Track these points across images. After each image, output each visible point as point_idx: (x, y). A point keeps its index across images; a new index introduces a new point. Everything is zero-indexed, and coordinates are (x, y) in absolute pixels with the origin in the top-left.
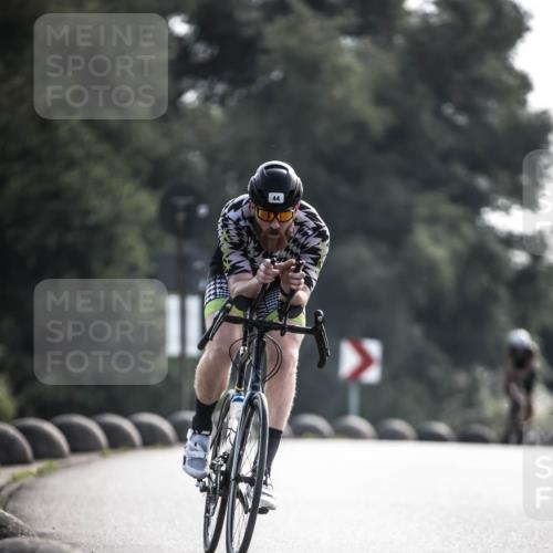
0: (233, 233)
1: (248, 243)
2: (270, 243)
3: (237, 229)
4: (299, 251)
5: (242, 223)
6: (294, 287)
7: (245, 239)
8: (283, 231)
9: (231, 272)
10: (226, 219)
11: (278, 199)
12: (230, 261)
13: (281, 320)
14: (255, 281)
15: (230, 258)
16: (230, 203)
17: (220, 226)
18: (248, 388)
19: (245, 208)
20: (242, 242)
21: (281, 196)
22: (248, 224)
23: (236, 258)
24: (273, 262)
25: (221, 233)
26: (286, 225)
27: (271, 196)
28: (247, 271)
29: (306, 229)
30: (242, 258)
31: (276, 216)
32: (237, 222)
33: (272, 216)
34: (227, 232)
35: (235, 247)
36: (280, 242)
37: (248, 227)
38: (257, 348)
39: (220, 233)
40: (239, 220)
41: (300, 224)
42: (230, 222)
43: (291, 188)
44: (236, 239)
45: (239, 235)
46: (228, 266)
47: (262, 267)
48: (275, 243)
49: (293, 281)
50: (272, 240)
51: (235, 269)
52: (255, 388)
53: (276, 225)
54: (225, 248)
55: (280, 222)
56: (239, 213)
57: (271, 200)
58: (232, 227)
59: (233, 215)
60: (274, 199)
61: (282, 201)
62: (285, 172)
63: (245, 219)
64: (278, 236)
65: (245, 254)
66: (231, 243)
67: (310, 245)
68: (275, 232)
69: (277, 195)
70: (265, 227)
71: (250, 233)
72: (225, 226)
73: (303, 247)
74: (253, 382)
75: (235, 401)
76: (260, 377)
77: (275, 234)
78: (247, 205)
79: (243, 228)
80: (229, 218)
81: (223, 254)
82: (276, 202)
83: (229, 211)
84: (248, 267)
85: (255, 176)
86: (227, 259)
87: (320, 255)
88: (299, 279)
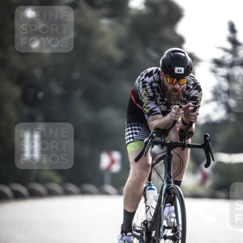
0: (150, 91)
1: (158, 96)
2: (172, 97)
3: (151, 88)
4: (185, 99)
7: (157, 94)
8: (180, 90)
9: (149, 114)
10: (144, 83)
11: (181, 71)
12: (148, 108)
13: (180, 141)
15: (149, 106)
18: (165, 183)
19: (155, 75)
20: (155, 95)
21: (183, 69)
22: (157, 85)
23: (152, 105)
24: (181, 107)
25: (143, 91)
26: (183, 86)
27: (177, 69)
28: (159, 113)
29: (189, 85)
30: (156, 106)
31: (178, 81)
32: (151, 84)
33: (175, 81)
34: (146, 90)
35: (152, 99)
36: (178, 96)
37: (157, 87)
39: (141, 91)
42: (147, 84)
43: (188, 65)
44: (151, 94)
45: (153, 91)
46: (147, 111)
48: (175, 97)
49: (192, 118)
50: (174, 95)
51: (152, 112)
52: (169, 182)
53: (177, 86)
54: (145, 100)
56: (151, 78)
57: (176, 72)
58: (148, 87)
59: (149, 80)
60: (178, 71)
61: (183, 72)
62: (183, 55)
63: (155, 82)
64: (177, 93)
65: (156, 104)
66: (148, 97)
67: (191, 95)
68: (176, 90)
69: (180, 68)
70: (170, 87)
72: (144, 87)
74: (168, 179)
75: (149, 189)
76: (172, 175)
77: (176, 92)
78: (157, 74)
79: (155, 87)
80: (146, 82)
81: (143, 103)
82: (180, 73)
83: (145, 77)
84: (159, 111)
85: (164, 56)
86: (146, 106)
87: (198, 101)
88: (196, 116)
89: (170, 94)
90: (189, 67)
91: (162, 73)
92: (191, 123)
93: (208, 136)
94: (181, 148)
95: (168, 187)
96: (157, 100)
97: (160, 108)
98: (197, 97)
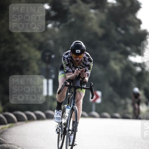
0: (66, 61)
3: (67, 60)
4: (84, 66)
5: (69, 59)
6: (84, 76)
7: (70, 63)
9: (66, 73)
10: (64, 58)
11: (79, 52)
12: (66, 70)
13: (81, 86)
14: (73, 75)
15: (66, 69)
16: (65, 53)
17: (62, 59)
18: (72, 105)
19: (69, 54)
20: (69, 64)
21: (80, 51)
22: (70, 59)
23: (68, 68)
24: (79, 70)
25: (63, 62)
26: (81, 59)
27: (77, 51)
28: (71, 72)
29: (86, 59)
31: (78, 56)
32: (67, 58)
33: (77, 56)
34: (65, 61)
35: (67, 65)
37: (70, 60)
38: (74, 93)
40: (68, 58)
41: (84, 58)
42: (65, 58)
43: (82, 49)
44: (67, 63)
45: (68, 62)
47: (76, 71)
48: (78, 64)
49: (85, 75)
50: (77, 63)
52: (74, 105)
53: (78, 59)
54: (64, 66)
55: (79, 58)
56: (68, 56)
58: (66, 60)
59: (66, 56)
60: (78, 51)
61: (80, 52)
62: (81, 44)
65: (70, 67)
67: (87, 64)
68: (77, 61)
69: (78, 50)
70: (75, 59)
71: (71, 61)
73: (85, 65)
74: (73, 103)
75: (67, 108)
76: (75, 102)
77: (78, 61)
78: (70, 53)
79: (69, 60)
80: (65, 57)
81: (64, 67)
82: (78, 52)
83: (65, 55)
84: (71, 71)
85: (72, 45)
86: (65, 69)
87: (90, 67)
88: (86, 74)
89: (75, 62)
90: (83, 49)
91: (72, 53)
92: (84, 78)
93: (92, 84)
94: (80, 89)
95: (73, 107)
96: (70, 65)
97: (72, 69)
98: (90, 65)
